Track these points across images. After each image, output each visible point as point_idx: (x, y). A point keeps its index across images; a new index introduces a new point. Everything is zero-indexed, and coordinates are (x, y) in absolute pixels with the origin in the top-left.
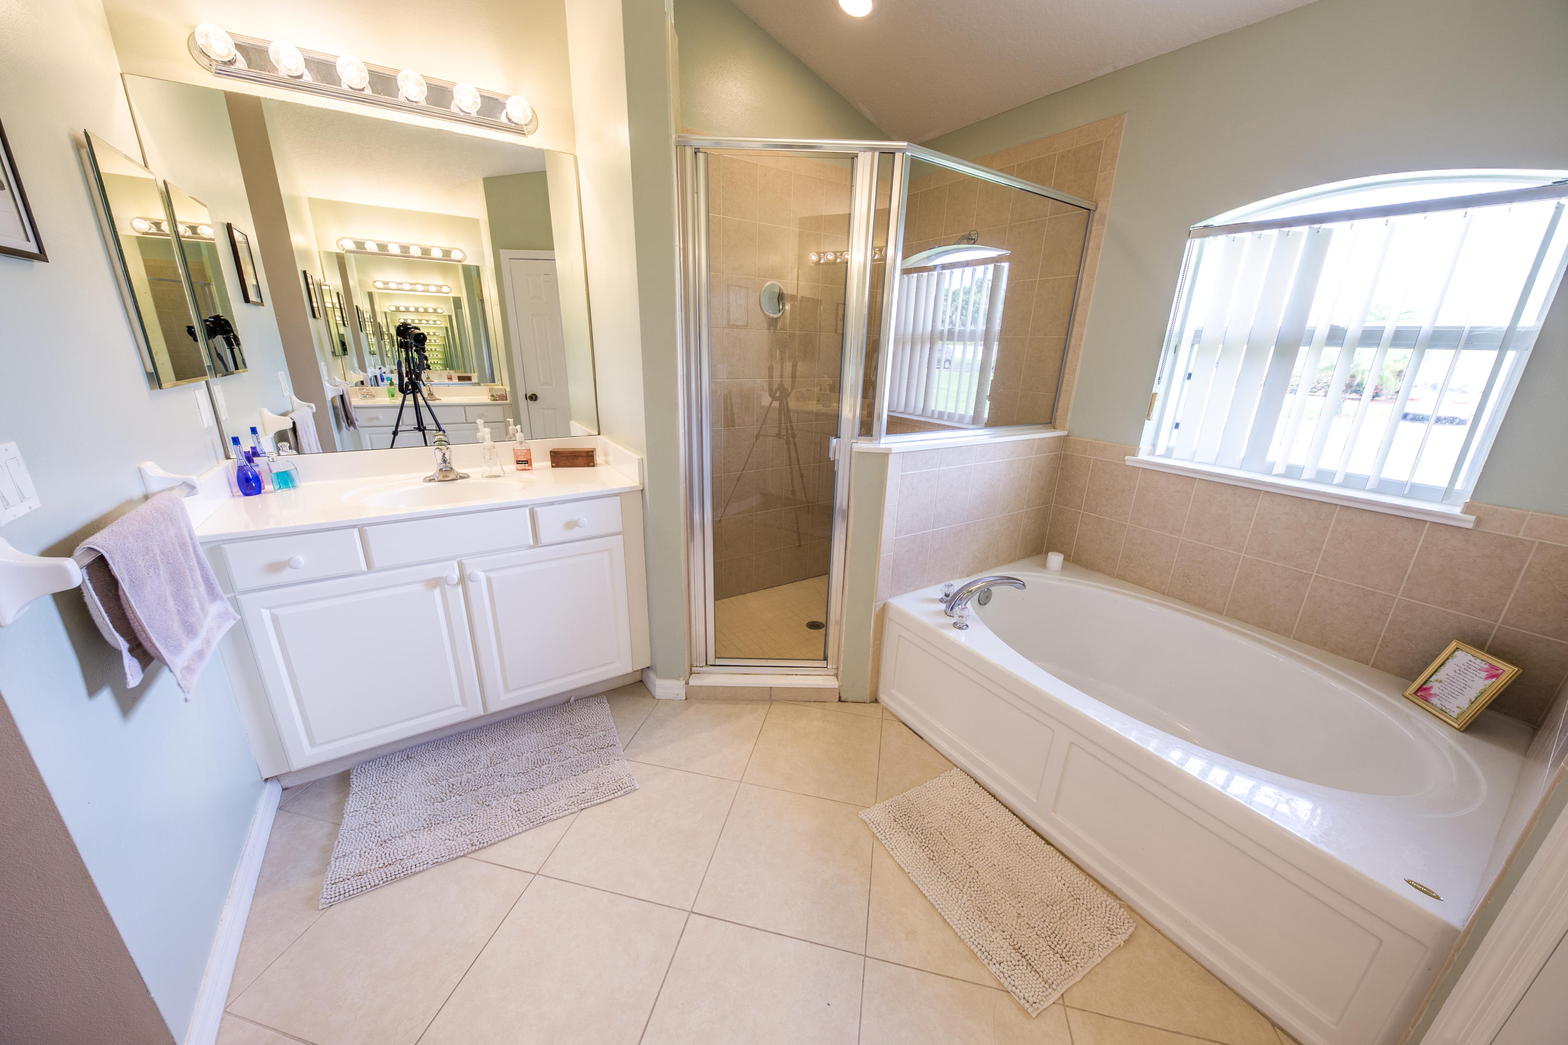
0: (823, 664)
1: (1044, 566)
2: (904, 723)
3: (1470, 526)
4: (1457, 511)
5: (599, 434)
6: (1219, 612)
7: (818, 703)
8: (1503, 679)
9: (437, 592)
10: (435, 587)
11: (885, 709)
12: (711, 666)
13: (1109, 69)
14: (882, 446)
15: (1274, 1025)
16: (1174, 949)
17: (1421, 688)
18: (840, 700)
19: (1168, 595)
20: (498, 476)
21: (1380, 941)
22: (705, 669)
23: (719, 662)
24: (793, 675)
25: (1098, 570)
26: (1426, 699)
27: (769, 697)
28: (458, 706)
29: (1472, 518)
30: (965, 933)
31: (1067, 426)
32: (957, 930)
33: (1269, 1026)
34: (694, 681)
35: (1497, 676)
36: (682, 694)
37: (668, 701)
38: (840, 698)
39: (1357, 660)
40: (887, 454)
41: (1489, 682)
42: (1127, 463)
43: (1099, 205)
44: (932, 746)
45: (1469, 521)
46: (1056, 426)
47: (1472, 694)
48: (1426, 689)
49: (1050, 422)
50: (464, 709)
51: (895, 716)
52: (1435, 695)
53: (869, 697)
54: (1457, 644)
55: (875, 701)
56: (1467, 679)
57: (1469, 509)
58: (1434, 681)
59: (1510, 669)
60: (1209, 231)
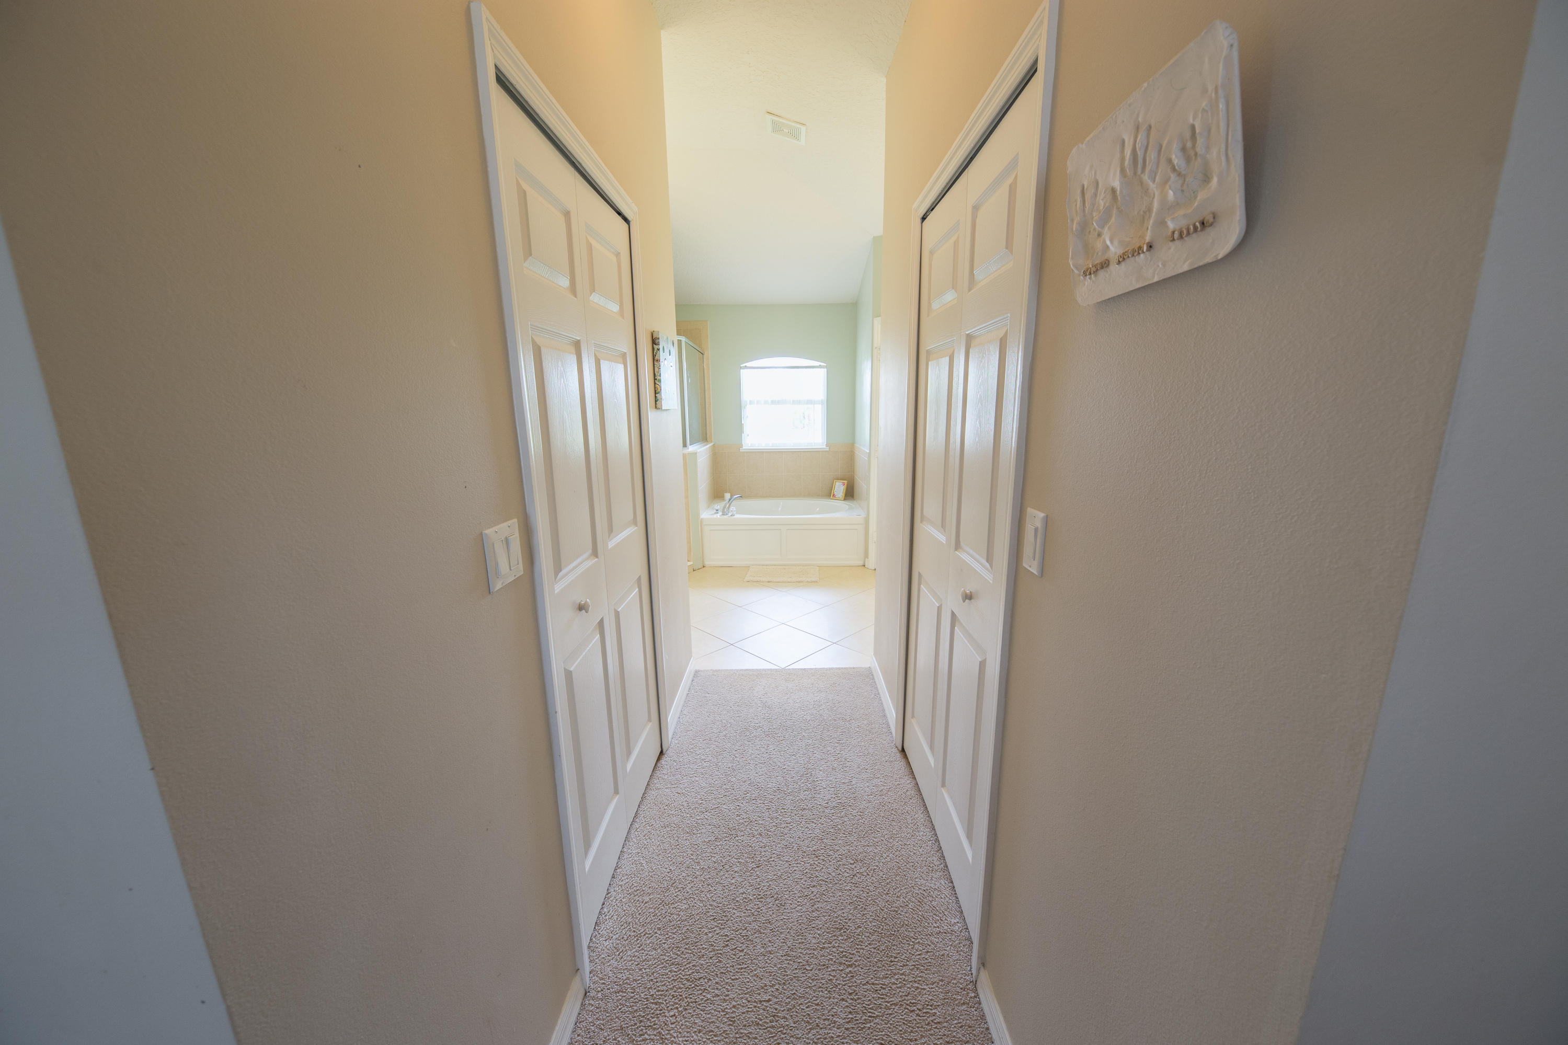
1: (724, 499)
3: (828, 450)
4: (825, 447)
6: (782, 497)
8: (846, 484)
13: (699, 304)
14: (691, 450)
15: (849, 566)
17: (833, 496)
18: (694, 570)
19: (766, 497)
21: (858, 529)
29: (828, 448)
30: (794, 581)
31: (713, 440)
32: (792, 581)
35: (844, 485)
39: (818, 496)
40: (696, 453)
41: (844, 487)
42: (741, 451)
43: (705, 353)
44: (737, 567)
46: (709, 441)
47: (842, 491)
49: (706, 440)
52: (836, 496)
53: (701, 566)
54: (835, 481)
55: (704, 567)
56: (840, 488)
57: (827, 445)
58: (835, 493)
59: (846, 482)
60: (746, 367)
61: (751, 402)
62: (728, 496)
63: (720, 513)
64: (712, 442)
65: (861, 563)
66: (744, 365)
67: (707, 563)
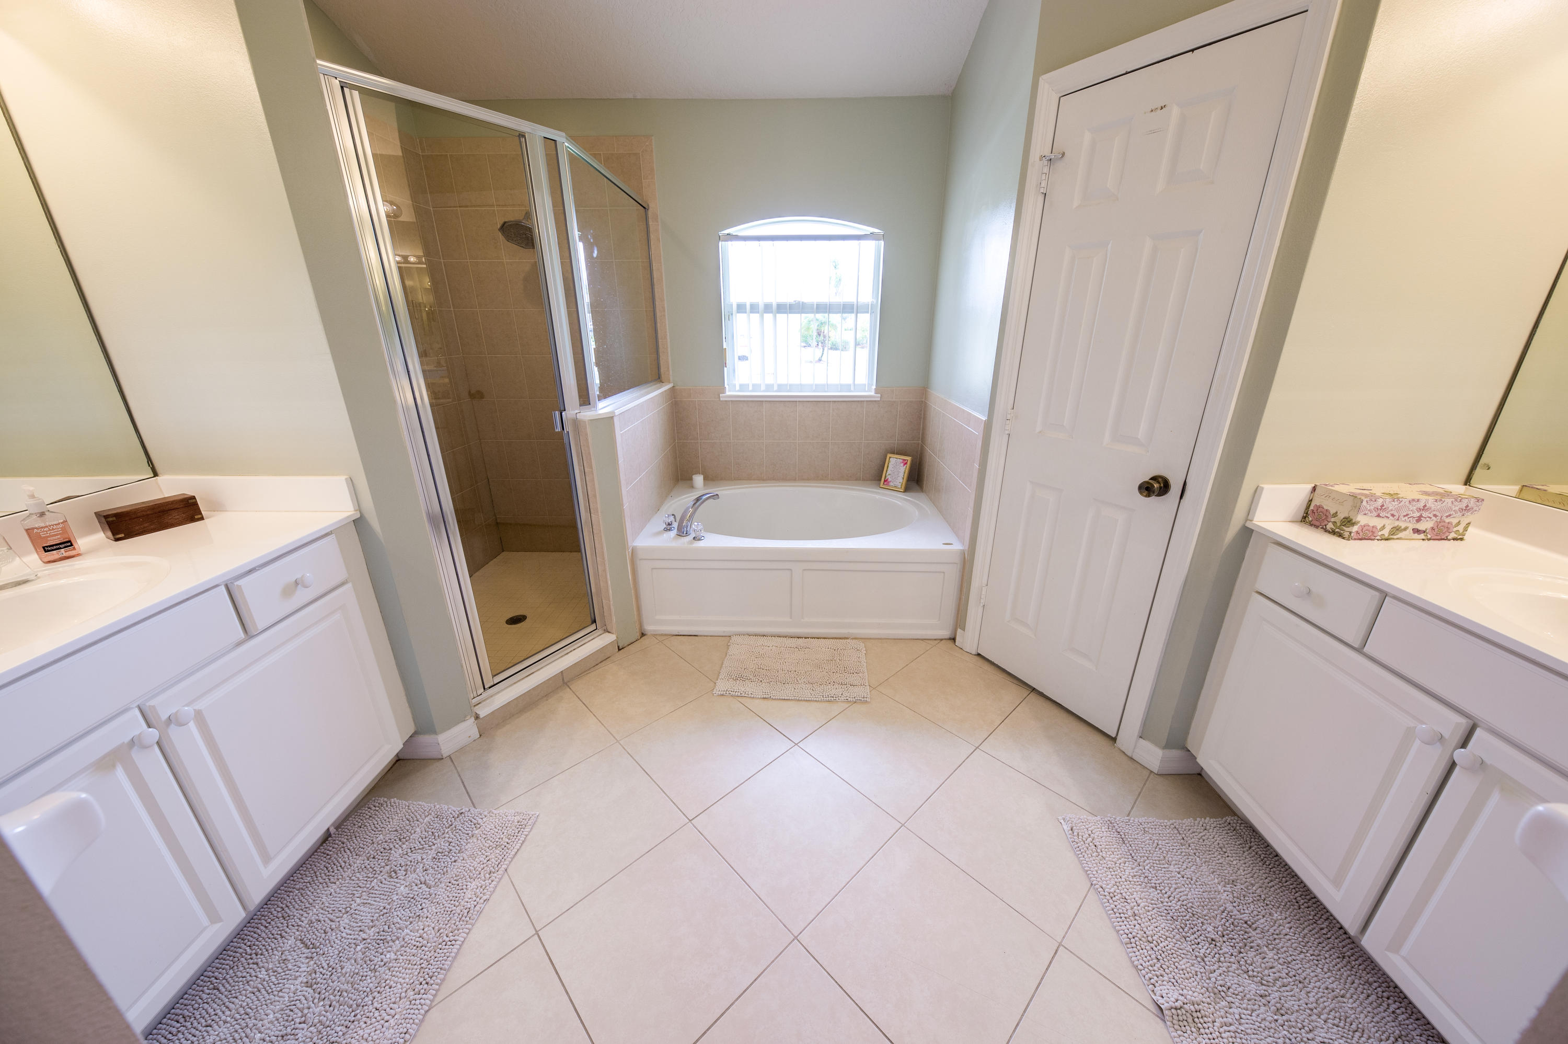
0: (593, 627)
1: (692, 487)
2: (676, 635)
3: (879, 400)
4: (872, 393)
5: (156, 474)
6: (795, 480)
7: (604, 662)
8: (909, 463)
9: (120, 772)
10: (114, 766)
11: (655, 635)
12: (490, 688)
13: (631, 96)
14: (601, 412)
15: (922, 640)
16: (880, 641)
17: (885, 481)
18: (619, 650)
19: (766, 480)
20: (25, 582)
21: (944, 573)
22: (485, 695)
23: (497, 679)
24: (571, 651)
25: (721, 479)
26: (888, 485)
27: (563, 681)
28: (206, 927)
29: (879, 395)
30: (819, 697)
31: (671, 379)
32: (815, 699)
33: (921, 641)
34: (483, 712)
35: (906, 463)
36: (475, 733)
37: (462, 750)
38: (618, 647)
39: (856, 480)
40: (612, 418)
41: (905, 467)
42: (721, 399)
43: (650, 205)
44: (707, 636)
45: (877, 397)
46: (663, 381)
47: (901, 475)
48: (887, 480)
49: (658, 378)
50: (218, 926)
51: (666, 635)
52: (891, 481)
53: (638, 635)
54: (889, 455)
55: (643, 635)
56: (897, 469)
57: (877, 391)
58: (888, 477)
59: (909, 459)
60: (731, 237)
61: (741, 308)
62: (698, 480)
63: (673, 533)
64: (669, 382)
65: (946, 633)
66: (726, 232)
67: (649, 628)
